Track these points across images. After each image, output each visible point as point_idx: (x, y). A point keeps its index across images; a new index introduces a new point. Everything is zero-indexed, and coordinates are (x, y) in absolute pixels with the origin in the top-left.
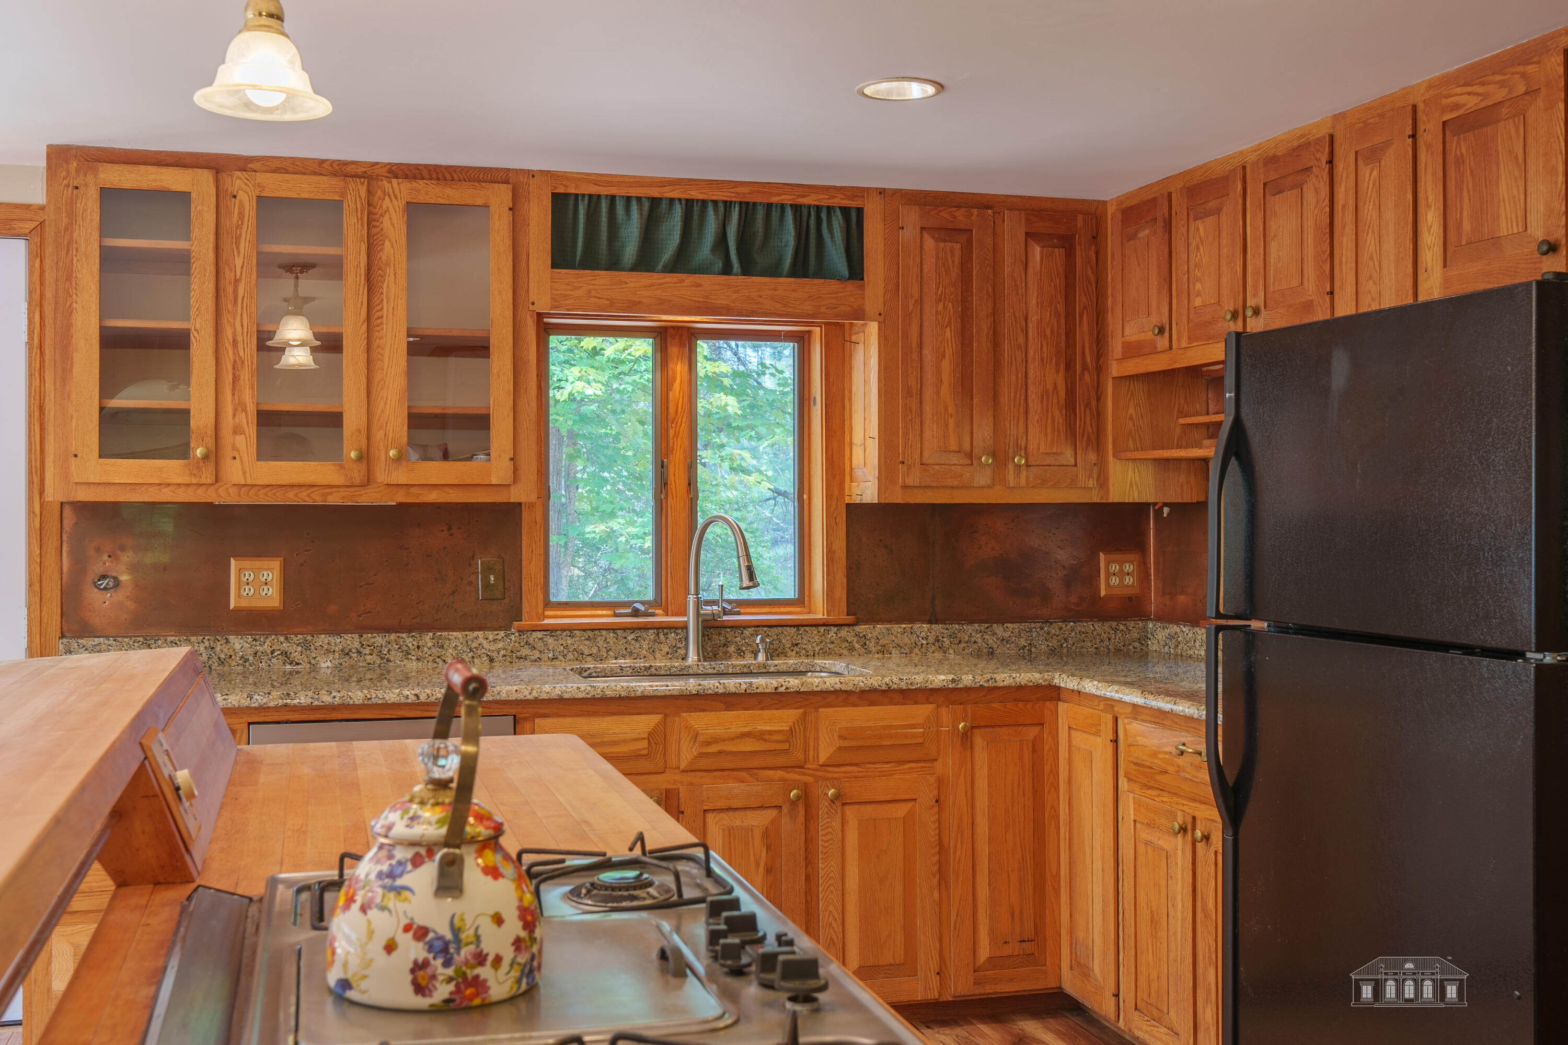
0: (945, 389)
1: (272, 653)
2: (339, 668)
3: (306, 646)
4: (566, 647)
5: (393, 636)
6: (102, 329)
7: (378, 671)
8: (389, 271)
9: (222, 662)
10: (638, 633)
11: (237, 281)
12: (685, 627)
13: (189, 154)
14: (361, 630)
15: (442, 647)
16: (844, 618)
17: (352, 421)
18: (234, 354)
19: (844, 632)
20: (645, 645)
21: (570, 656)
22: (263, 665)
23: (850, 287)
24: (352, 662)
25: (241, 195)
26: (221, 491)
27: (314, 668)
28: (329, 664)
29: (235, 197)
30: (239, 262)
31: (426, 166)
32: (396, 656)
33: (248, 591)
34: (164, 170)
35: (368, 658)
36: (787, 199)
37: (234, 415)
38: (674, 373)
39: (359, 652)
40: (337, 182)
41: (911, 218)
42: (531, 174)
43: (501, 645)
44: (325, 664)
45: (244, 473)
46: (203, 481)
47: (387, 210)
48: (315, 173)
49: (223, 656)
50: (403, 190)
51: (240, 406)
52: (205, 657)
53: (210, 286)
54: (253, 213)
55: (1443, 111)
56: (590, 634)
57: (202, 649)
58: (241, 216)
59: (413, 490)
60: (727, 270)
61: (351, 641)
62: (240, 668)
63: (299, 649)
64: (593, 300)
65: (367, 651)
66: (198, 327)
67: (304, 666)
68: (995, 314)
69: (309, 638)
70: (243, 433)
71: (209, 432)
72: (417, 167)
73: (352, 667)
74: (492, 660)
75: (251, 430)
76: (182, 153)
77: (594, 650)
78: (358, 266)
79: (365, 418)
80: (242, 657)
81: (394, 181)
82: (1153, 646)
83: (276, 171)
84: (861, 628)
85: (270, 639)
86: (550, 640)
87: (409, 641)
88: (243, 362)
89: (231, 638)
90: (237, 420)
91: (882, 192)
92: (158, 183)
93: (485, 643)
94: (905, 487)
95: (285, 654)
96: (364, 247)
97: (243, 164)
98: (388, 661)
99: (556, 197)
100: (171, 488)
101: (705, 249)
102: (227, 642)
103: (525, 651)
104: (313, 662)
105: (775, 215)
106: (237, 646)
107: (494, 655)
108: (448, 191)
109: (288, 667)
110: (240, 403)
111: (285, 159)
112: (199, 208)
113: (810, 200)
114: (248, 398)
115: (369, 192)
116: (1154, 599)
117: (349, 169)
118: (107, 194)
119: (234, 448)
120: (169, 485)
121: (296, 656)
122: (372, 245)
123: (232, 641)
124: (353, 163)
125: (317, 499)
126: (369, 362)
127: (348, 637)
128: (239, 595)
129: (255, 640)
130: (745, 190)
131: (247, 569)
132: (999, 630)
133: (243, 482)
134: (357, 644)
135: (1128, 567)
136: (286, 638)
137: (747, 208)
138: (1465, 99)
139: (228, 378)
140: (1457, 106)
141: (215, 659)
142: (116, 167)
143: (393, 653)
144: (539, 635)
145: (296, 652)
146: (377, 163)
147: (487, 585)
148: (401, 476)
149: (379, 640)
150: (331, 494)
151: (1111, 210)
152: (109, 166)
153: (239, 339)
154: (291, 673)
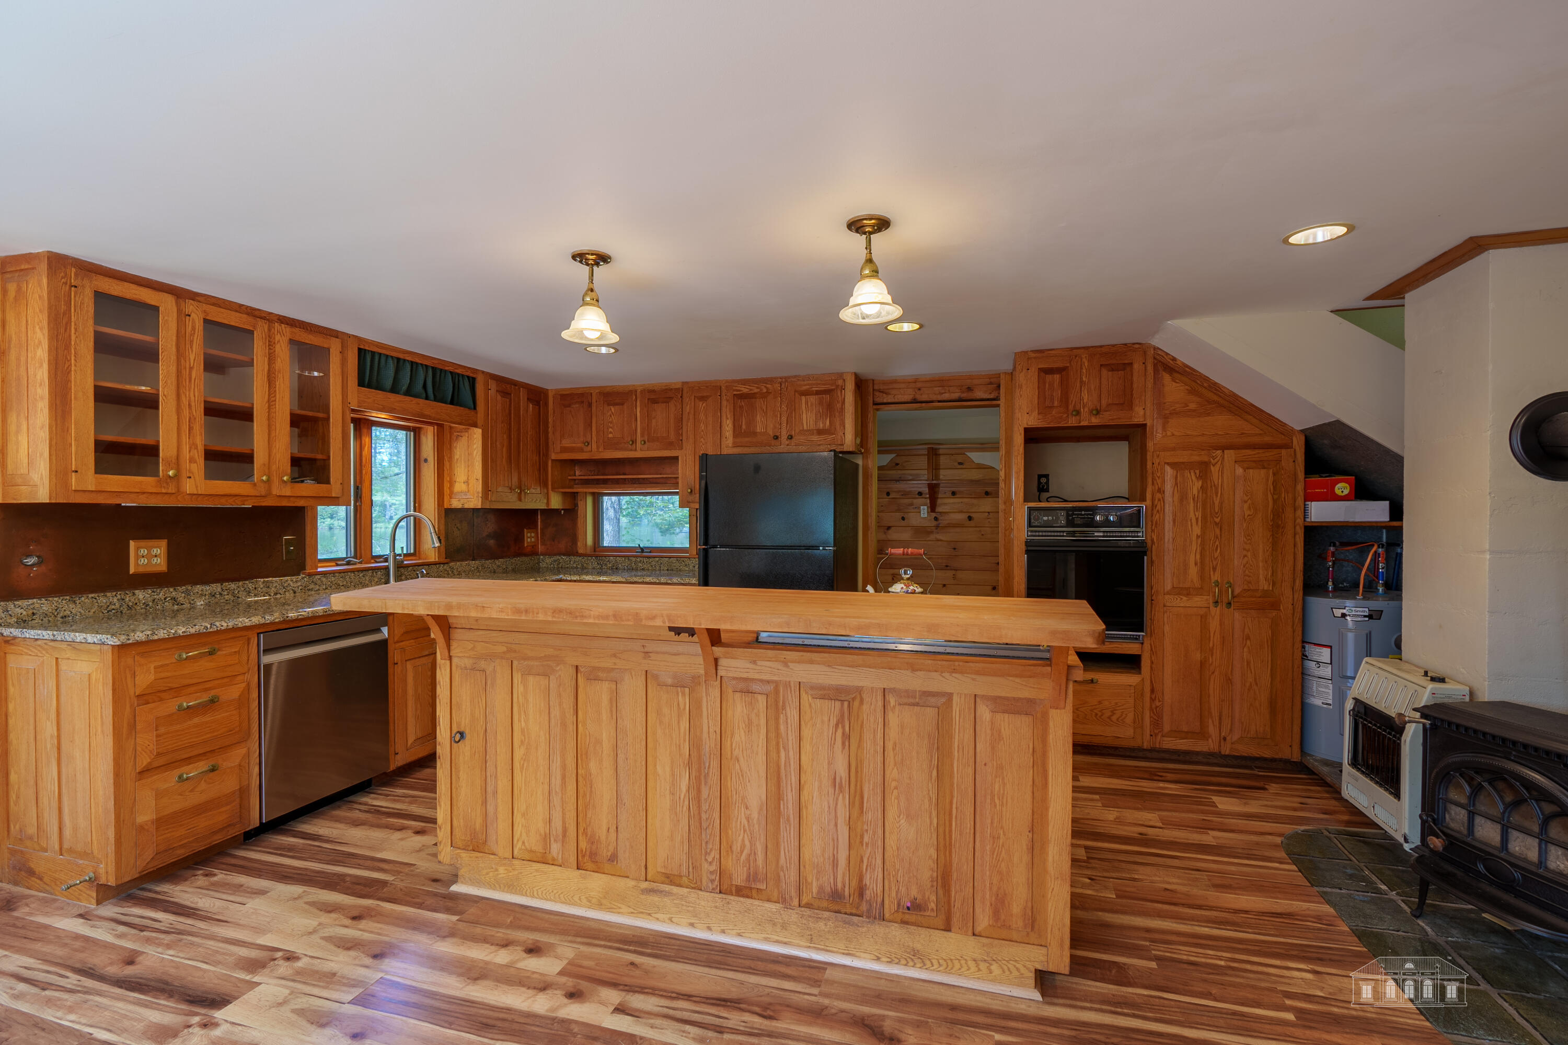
0: (504, 460)
1: (165, 599)
2: (208, 604)
3: (187, 593)
4: (332, 582)
5: (241, 583)
6: (96, 387)
7: (232, 604)
8: (280, 376)
9: (129, 608)
10: (364, 573)
11: (191, 368)
12: (387, 568)
13: (156, 281)
14: (221, 580)
15: (268, 587)
16: (443, 560)
17: (260, 458)
18: (189, 413)
19: (446, 567)
20: (367, 578)
21: (333, 587)
22: (159, 607)
23: (473, 413)
24: (217, 600)
25: (193, 315)
26: (179, 498)
27: (193, 607)
28: (202, 603)
29: (189, 316)
30: (192, 358)
31: (298, 321)
32: (242, 595)
33: (143, 561)
34: (142, 289)
35: (226, 597)
36: (451, 369)
37: (190, 451)
38: (365, 442)
39: (220, 594)
40: (251, 319)
41: (493, 385)
42: (349, 336)
43: (299, 584)
44: (200, 603)
45: (197, 487)
46: (170, 491)
47: (279, 341)
48: (236, 311)
49: (130, 604)
50: (286, 330)
51: (193, 446)
52: (117, 605)
53: (173, 369)
54: (201, 328)
55: (734, 390)
56: (343, 574)
57: (115, 600)
58: (194, 328)
59: (291, 499)
60: (427, 398)
61: (216, 587)
62: (143, 611)
63: (183, 595)
64: (376, 405)
65: (226, 593)
66: (165, 393)
67: (187, 606)
68: (519, 429)
69: (190, 588)
70: (195, 462)
71: (174, 461)
72: (293, 320)
73: (217, 603)
74: (295, 592)
75: (201, 461)
76: (152, 280)
77: (345, 583)
78: (263, 370)
79: (267, 458)
80: (144, 603)
81: (283, 325)
82: (543, 565)
83: (214, 304)
84: (452, 564)
85: (164, 590)
86: (324, 579)
87: (249, 585)
88: (195, 419)
89: (137, 592)
90: (191, 454)
91: (483, 372)
92: (137, 297)
93: (291, 583)
94: (491, 501)
95: (174, 599)
96: (266, 359)
97: (194, 296)
98: (238, 597)
99: (360, 350)
100: (145, 495)
101: (419, 387)
102: (134, 594)
103: (312, 586)
104: (192, 602)
105: (443, 375)
106: (141, 597)
107: (296, 589)
108: (311, 337)
109: (176, 607)
110: (193, 444)
111: (219, 299)
112: (166, 318)
113: (459, 371)
114: (200, 442)
115: (269, 330)
116: (541, 548)
117: (256, 313)
118: (99, 296)
119: (190, 471)
120: (144, 493)
121: (181, 599)
122: (271, 358)
123: (137, 594)
124: (259, 310)
125: (237, 504)
126: (269, 426)
127: (214, 585)
128: (137, 564)
129: (153, 592)
130: (436, 362)
131: (142, 548)
132: (497, 562)
133: (195, 492)
134: (219, 590)
135: (533, 535)
136: (175, 589)
137: (434, 369)
138: (742, 389)
139: (185, 428)
140: (740, 391)
141: (125, 606)
142: (107, 279)
143: (241, 593)
144: (318, 577)
145: (181, 597)
146: (272, 313)
147: (288, 552)
148: (287, 491)
149: (233, 586)
150: (247, 500)
151: (551, 395)
152: (101, 277)
153: (193, 404)
154: (178, 610)
